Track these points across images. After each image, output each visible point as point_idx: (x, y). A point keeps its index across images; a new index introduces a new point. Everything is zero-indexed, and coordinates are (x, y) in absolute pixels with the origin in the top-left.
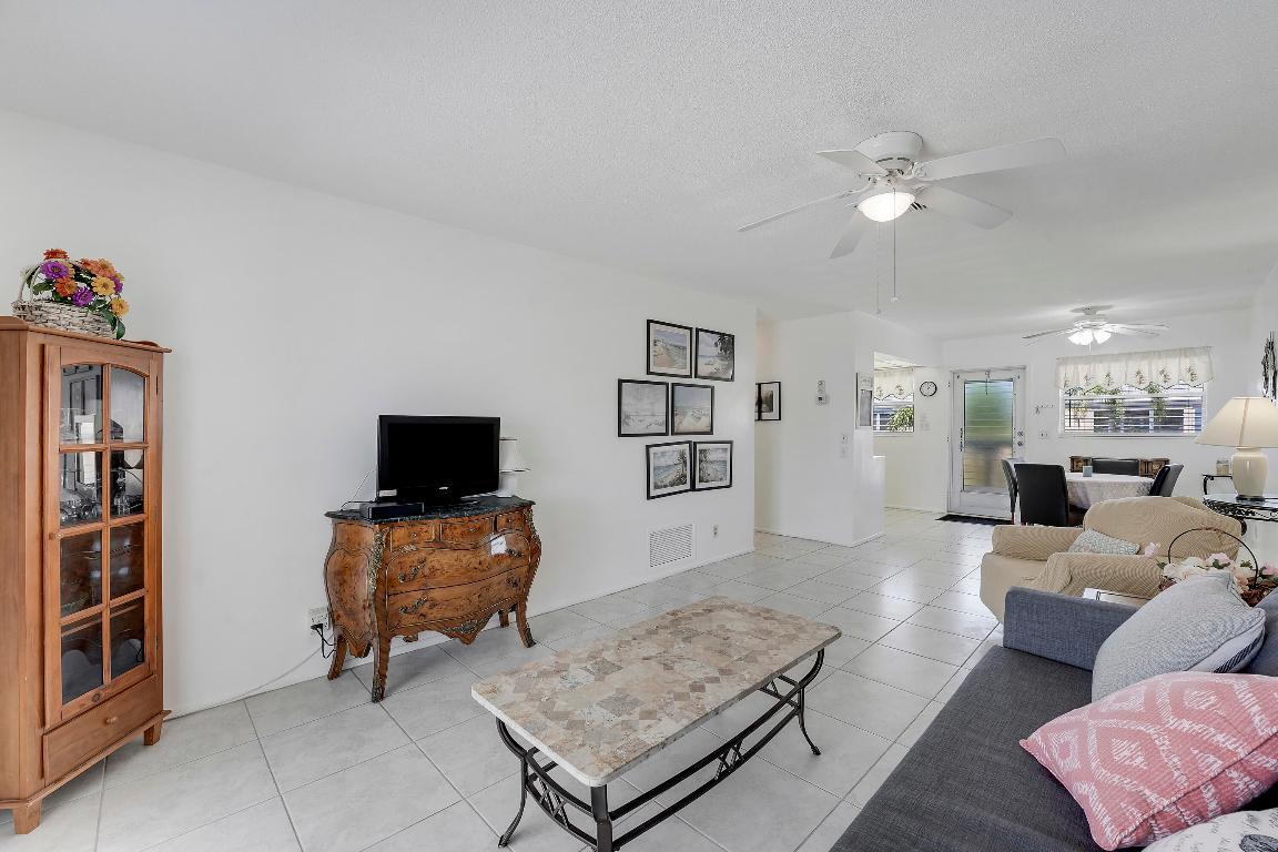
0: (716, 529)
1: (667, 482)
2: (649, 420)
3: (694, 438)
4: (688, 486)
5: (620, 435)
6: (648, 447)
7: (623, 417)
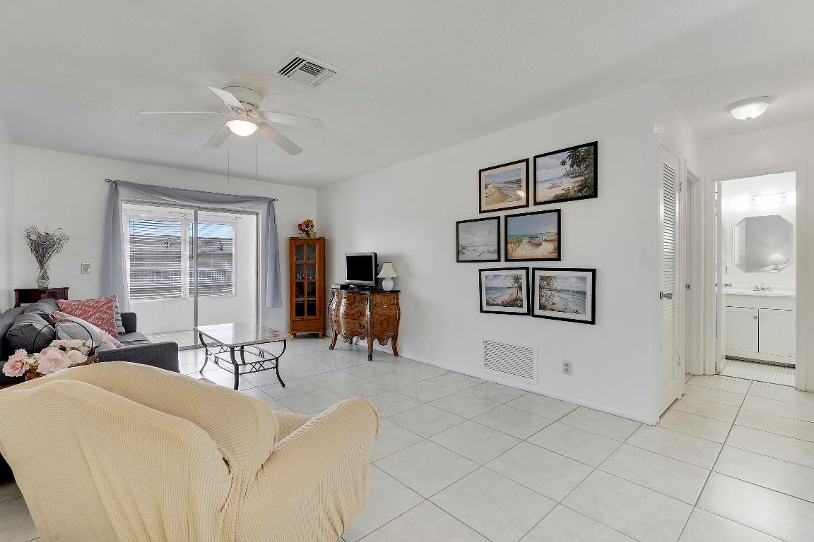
0: (566, 365)
1: (499, 302)
2: (480, 250)
3: (531, 265)
4: (524, 310)
5: (458, 261)
6: (481, 270)
7: (460, 248)
